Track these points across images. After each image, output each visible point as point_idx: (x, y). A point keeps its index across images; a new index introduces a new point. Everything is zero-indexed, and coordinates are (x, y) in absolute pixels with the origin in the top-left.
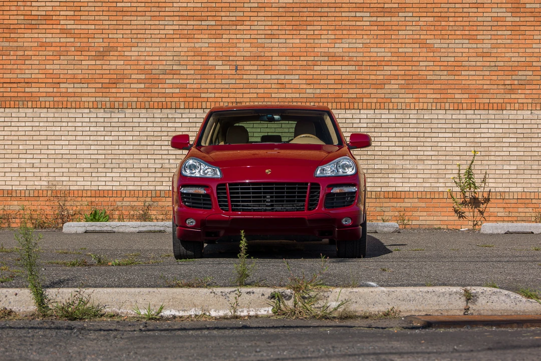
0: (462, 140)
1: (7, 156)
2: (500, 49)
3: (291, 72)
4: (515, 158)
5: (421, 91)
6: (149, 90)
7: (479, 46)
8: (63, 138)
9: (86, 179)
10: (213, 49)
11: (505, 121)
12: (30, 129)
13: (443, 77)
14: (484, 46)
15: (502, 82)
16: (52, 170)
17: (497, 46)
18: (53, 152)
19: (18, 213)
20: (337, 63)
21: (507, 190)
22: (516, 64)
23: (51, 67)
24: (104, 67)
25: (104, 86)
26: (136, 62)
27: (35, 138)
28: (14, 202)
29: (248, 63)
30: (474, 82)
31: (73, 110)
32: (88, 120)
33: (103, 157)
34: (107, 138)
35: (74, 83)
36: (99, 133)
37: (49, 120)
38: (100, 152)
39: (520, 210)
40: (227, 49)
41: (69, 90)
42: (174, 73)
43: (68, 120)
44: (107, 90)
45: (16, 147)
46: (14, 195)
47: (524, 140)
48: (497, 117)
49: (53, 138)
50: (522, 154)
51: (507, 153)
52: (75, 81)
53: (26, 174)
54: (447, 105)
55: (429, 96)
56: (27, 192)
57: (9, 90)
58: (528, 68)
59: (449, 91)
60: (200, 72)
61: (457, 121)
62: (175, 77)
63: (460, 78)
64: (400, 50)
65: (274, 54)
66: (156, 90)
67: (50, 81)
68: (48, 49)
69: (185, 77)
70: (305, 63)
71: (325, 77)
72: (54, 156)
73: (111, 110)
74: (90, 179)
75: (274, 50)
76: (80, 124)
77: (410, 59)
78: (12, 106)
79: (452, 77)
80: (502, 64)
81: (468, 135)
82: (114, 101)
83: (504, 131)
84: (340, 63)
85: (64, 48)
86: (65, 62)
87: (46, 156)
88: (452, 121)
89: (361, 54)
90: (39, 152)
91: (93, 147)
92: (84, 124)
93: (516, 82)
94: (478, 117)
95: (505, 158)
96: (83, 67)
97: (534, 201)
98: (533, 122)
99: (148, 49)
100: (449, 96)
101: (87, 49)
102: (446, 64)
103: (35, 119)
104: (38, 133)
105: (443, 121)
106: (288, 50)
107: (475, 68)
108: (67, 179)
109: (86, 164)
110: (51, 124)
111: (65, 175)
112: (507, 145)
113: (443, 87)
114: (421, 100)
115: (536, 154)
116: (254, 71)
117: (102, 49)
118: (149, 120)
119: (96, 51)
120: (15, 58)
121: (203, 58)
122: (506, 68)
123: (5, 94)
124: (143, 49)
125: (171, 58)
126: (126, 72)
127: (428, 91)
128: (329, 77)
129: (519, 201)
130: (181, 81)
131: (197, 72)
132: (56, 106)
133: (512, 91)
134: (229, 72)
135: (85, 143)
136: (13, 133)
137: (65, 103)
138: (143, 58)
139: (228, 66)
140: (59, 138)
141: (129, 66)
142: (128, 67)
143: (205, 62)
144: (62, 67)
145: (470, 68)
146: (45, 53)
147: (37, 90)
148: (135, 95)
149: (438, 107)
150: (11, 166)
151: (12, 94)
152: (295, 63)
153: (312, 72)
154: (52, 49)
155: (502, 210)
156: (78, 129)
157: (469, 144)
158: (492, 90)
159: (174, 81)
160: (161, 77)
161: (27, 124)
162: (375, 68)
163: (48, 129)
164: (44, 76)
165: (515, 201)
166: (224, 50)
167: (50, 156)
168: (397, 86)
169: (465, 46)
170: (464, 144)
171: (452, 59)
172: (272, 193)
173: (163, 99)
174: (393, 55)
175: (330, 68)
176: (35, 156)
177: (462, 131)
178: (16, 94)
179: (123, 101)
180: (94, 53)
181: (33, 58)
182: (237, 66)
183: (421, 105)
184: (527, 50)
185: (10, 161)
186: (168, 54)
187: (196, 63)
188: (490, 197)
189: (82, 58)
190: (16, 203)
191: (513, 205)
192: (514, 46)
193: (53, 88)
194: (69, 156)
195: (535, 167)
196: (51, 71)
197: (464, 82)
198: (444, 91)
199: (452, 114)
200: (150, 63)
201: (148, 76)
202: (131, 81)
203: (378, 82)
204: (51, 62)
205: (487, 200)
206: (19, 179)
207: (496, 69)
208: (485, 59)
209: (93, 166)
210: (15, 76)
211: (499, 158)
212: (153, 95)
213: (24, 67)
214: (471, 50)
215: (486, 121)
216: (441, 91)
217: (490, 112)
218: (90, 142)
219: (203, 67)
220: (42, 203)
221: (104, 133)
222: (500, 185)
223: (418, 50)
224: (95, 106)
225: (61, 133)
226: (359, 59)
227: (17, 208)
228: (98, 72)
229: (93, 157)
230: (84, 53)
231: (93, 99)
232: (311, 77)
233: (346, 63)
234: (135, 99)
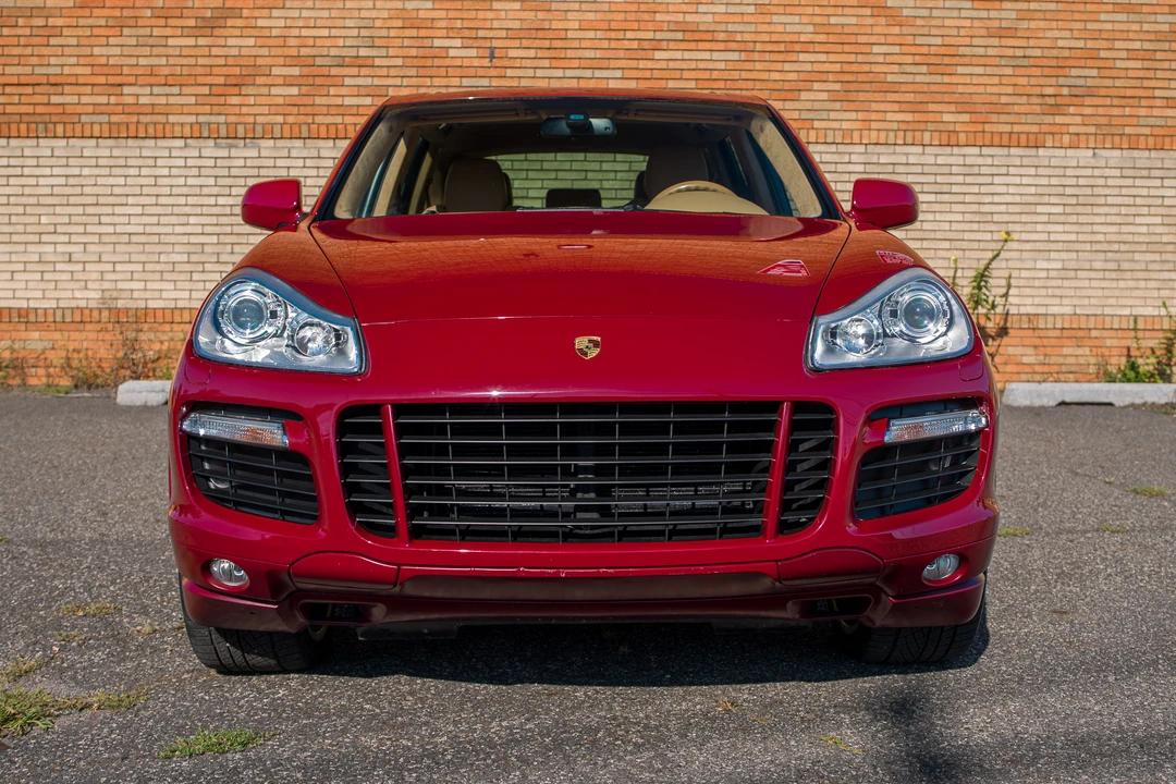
0: (955, 208)
1: (15, 238)
2: (1035, 22)
3: (605, 64)
4: (1060, 246)
5: (874, 106)
6: (308, 101)
7: (993, 14)
8: (131, 200)
9: (180, 285)
10: (443, 14)
11: (1041, 171)
12: (62, 181)
13: (919, 79)
14: (1004, 14)
15: (1037, 91)
16: (110, 267)
17: (1029, 15)
18: (111, 229)
19: (42, 357)
20: (701, 45)
21: (1042, 310)
22: (1066, 53)
23: (104, 51)
24: (215, 51)
25: (215, 90)
26: (280, 42)
27: (72, 200)
28: (33, 333)
29: (516, 43)
30: (981, 89)
31: (151, 143)
32: (181, 162)
33: (214, 239)
34: (221, 201)
35: (151, 85)
36: (205, 191)
37: (102, 162)
38: (208, 229)
39: (1066, 351)
40: (472, 14)
41: (143, 100)
42: (360, 63)
43: (140, 162)
44: (221, 100)
45: (34, 219)
46: (32, 318)
47: (1079, 209)
48: (1026, 161)
49: (111, 200)
50: (1073, 237)
51: (1044, 237)
52: (153, 80)
53: (57, 276)
54: (927, 136)
55: (889, 116)
56: (59, 313)
57: (16, 99)
58: (1090, 63)
59: (932, 107)
60: (415, 62)
61: (945, 170)
62: (364, 71)
63: (954, 79)
64: (833, 20)
65: (570, 25)
66: (324, 101)
67: (102, 80)
68: (96, 12)
69: (384, 72)
70: (635, 45)
71: (677, 74)
72: (114, 239)
73: (229, 141)
74: (188, 285)
75: (570, 16)
76: (165, 172)
77: (852, 39)
78: (23, 133)
79: (938, 79)
80: (1038, 52)
81: (968, 199)
82: (236, 124)
83: (1040, 190)
84: (708, 45)
85: (131, 10)
86: (133, 41)
87: (96, 239)
88: (934, 169)
89: (752, 28)
90: (81, 229)
91: (192, 220)
92: (175, 172)
93: (1065, 91)
94: (989, 161)
95: (1039, 246)
96: (171, 51)
97: (1094, 333)
98: (1097, 172)
99: (305, 13)
100: (930, 117)
101: (178, 13)
102: (925, 50)
103: (72, 162)
104: (78, 190)
105: (918, 169)
106: (599, 16)
107: (983, 61)
108: (141, 285)
109: (179, 256)
110: (106, 171)
111: (136, 276)
112: (1045, 218)
113: (919, 98)
114: (874, 125)
115: (1100, 238)
116: (529, 61)
117: (209, 14)
118: (309, 163)
119: (197, 18)
120: (28, 31)
121: (423, 33)
122: (1045, 62)
123: (9, 109)
124: (296, 14)
125: (355, 32)
126: (260, 61)
127: (889, 107)
128: (686, 75)
129: (1066, 333)
130: (377, 81)
131: (409, 62)
132: (114, 133)
133: (1057, 109)
134: (476, 63)
135: (176, 210)
136: (27, 191)
137: (132, 127)
138: (295, 32)
139: (475, 50)
140: (123, 200)
141: (267, 49)
142: (265, 51)
143: (425, 41)
144: (126, 51)
145: (975, 61)
146: (90, 22)
147: (75, 99)
148: (280, 110)
149: (909, 140)
150: (25, 260)
151: (23, 109)
152: (614, 44)
153: (650, 64)
154: (105, 12)
155: (1030, 351)
156: (161, 181)
157: (968, 217)
158: (1016, 107)
159: (361, 81)
160: (334, 71)
161: (56, 171)
162: (781, 57)
163: (100, 181)
164: (88, 70)
165: (1057, 333)
166: (465, 15)
167: (104, 239)
168: (824, 96)
169: (964, 14)
170: (959, 217)
171: (939, 41)
172: (605, 450)
173: (339, 119)
174: (818, 29)
175: (687, 55)
176: (74, 239)
177: (955, 189)
178: (30, 109)
179: (255, 123)
180: (192, 23)
181: (66, 32)
182: (492, 49)
183: (874, 134)
184: (1090, 26)
185: (21, 248)
186: (349, 23)
187: (407, 42)
188: (1009, 325)
189: (168, 31)
190: (36, 335)
191: (1053, 342)
192: (1062, 16)
193: (109, 95)
194: (143, 239)
195: (1098, 265)
196: (103, 61)
197: (961, 89)
198: (920, 107)
199: (936, 155)
200: (311, 42)
201: (306, 71)
202: (269, 81)
203: (787, 86)
204: (103, 41)
205: (1003, 331)
206: (43, 285)
207: (1025, 62)
208: (1005, 42)
209: (194, 258)
210: (28, 70)
211: (1028, 246)
212: (316, 110)
213: (46, 51)
214: (977, 23)
215: (1003, 170)
216: (916, 107)
217: (1013, 151)
218: (187, 210)
219: (421, 52)
220: (93, 336)
221: (215, 190)
222: (1029, 301)
223: (870, 21)
224: (197, 134)
225: (127, 190)
226: (747, 37)
227: (40, 346)
228: (201, 61)
229: (193, 239)
230: (172, 22)
231: (192, 119)
232: (648, 74)
233: (721, 46)
234: (280, 119)
